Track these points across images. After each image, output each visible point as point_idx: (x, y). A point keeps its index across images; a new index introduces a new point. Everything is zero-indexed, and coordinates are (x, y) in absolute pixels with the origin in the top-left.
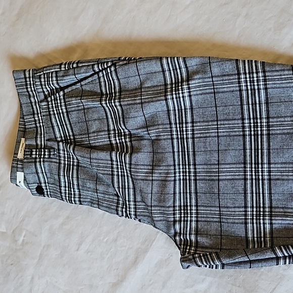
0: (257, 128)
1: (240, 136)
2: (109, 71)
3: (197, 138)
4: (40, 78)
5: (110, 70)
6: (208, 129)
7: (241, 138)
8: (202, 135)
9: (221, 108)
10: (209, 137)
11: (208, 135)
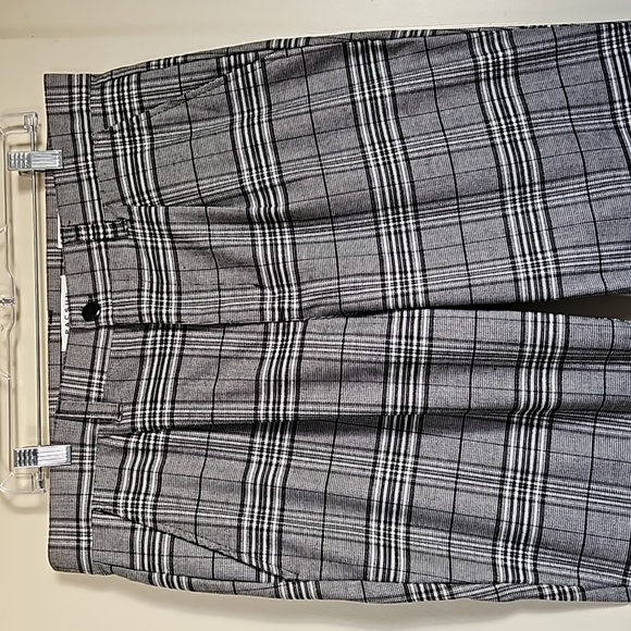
0: (513, 130)
1: (486, 147)
2: (249, 70)
3: (414, 159)
4: (103, 88)
5: (252, 67)
6: (430, 143)
7: (489, 150)
8: (421, 154)
9: (447, 112)
10: (434, 155)
11: (432, 152)
